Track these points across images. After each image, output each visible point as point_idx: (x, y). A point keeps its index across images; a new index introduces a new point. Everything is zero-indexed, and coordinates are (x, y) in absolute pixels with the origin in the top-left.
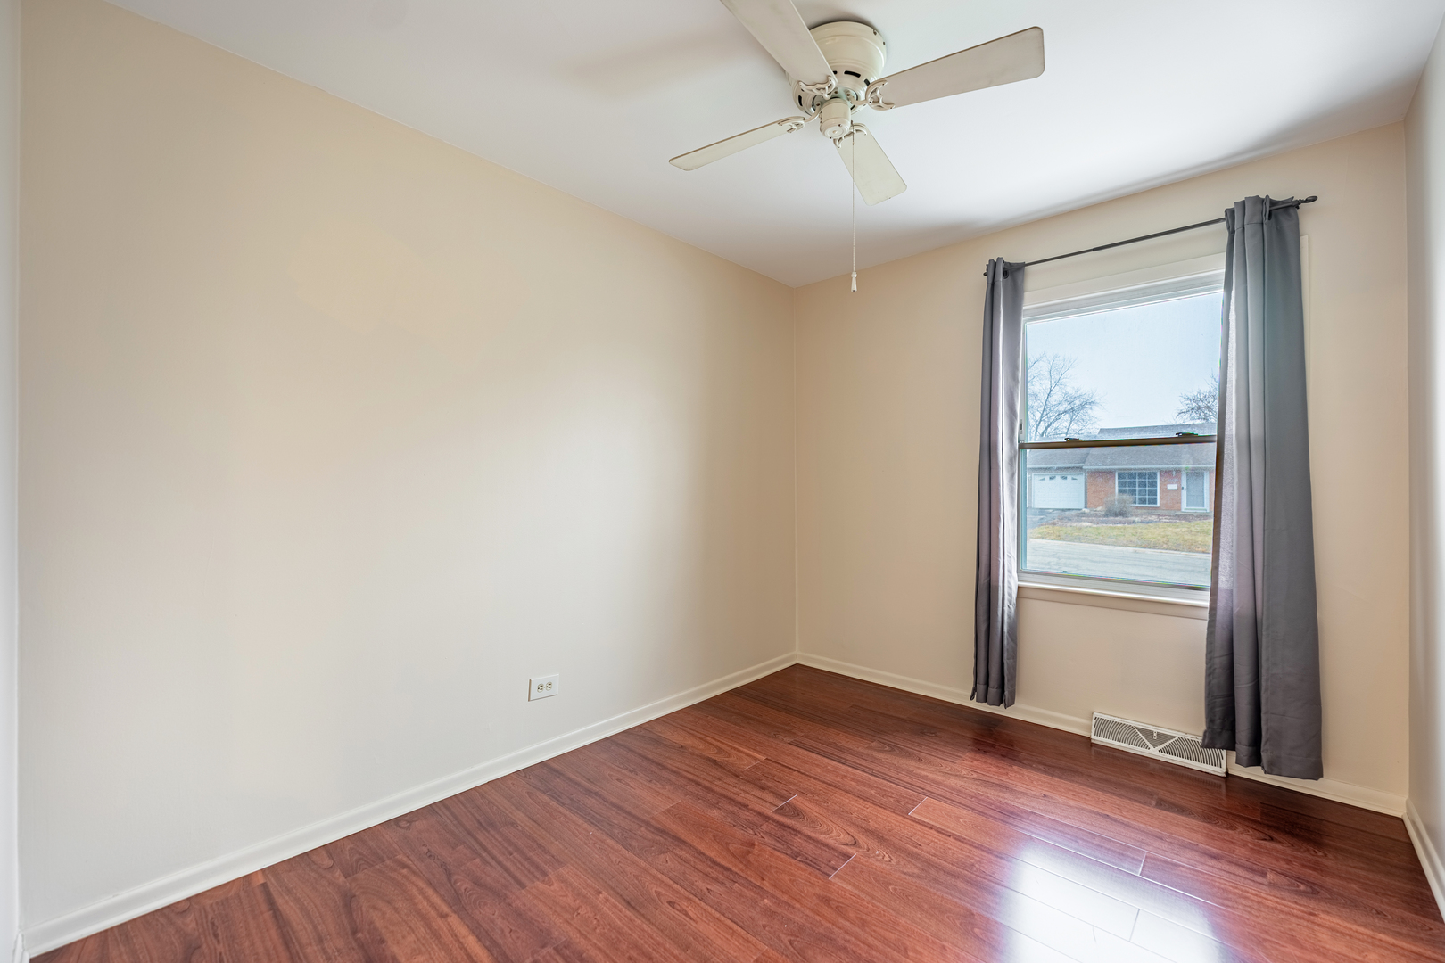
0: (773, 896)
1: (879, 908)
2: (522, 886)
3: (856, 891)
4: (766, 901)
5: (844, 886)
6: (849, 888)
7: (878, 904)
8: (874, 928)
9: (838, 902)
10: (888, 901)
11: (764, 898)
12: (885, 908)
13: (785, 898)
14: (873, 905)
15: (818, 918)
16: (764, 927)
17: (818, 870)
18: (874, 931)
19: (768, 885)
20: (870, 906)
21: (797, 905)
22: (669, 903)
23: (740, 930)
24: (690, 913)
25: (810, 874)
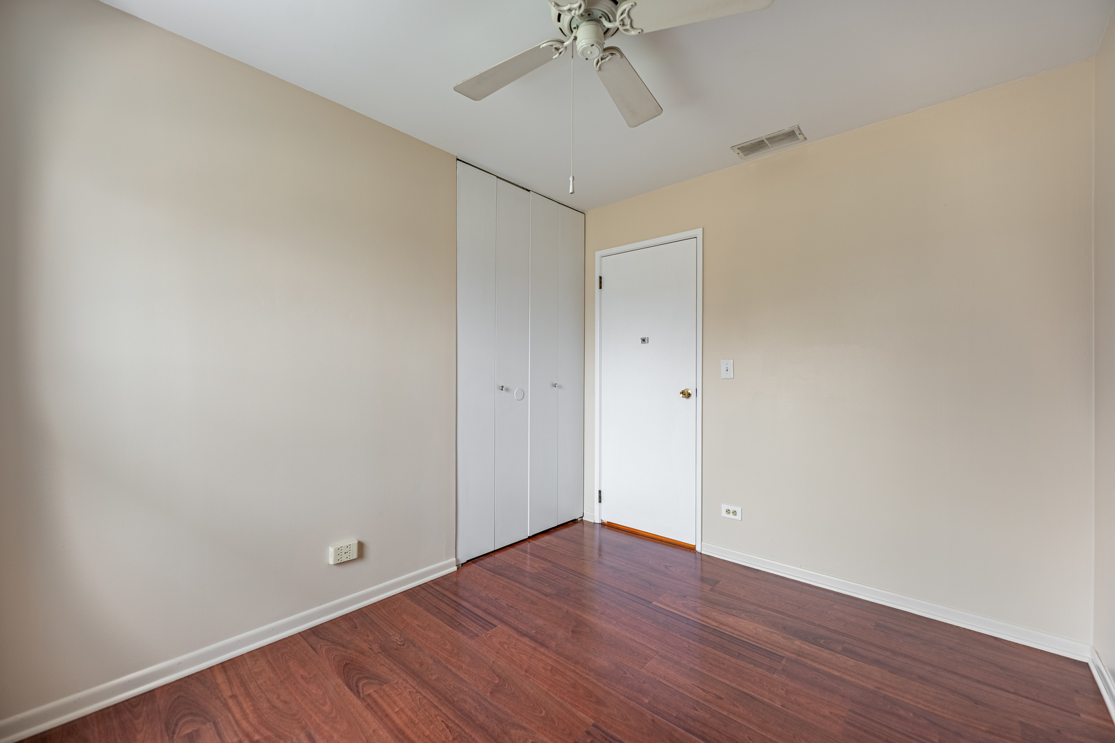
0: (642, 705)
1: (560, 697)
2: (850, 711)
3: (574, 710)
4: (647, 701)
5: (583, 715)
6: (580, 714)
7: (559, 699)
8: (568, 682)
9: (590, 701)
10: (550, 702)
11: (649, 703)
12: (555, 696)
13: (632, 703)
14: (563, 699)
15: (606, 688)
16: (644, 682)
17: (603, 732)
18: (568, 680)
19: (648, 715)
20: (566, 698)
21: (622, 698)
22: (721, 698)
23: (661, 680)
24: (701, 691)
25: (612, 727)
